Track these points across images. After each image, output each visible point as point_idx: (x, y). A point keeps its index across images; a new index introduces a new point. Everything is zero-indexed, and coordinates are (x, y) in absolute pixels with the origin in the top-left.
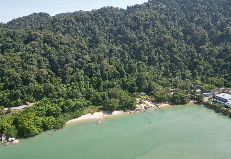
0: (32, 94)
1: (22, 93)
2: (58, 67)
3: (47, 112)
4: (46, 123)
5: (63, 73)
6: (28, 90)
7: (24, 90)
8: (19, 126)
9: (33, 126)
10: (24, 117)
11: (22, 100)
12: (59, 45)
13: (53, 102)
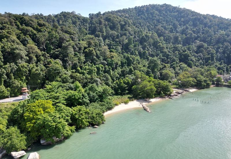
0: (24, 78)
1: (8, 75)
2: (50, 47)
3: (68, 100)
4: (77, 116)
5: (62, 54)
6: (17, 70)
7: (12, 70)
8: (28, 125)
9: (61, 120)
10: (35, 106)
11: (9, 88)
12: (37, 27)
13: (68, 88)
